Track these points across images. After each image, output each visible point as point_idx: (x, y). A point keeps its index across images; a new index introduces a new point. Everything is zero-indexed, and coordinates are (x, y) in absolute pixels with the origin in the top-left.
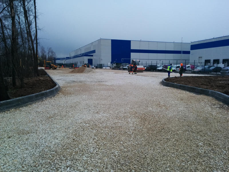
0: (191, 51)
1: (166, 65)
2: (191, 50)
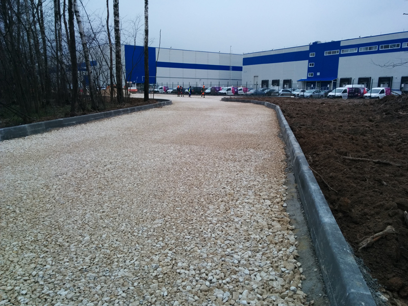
0: (244, 67)
1: (215, 86)
2: (243, 65)
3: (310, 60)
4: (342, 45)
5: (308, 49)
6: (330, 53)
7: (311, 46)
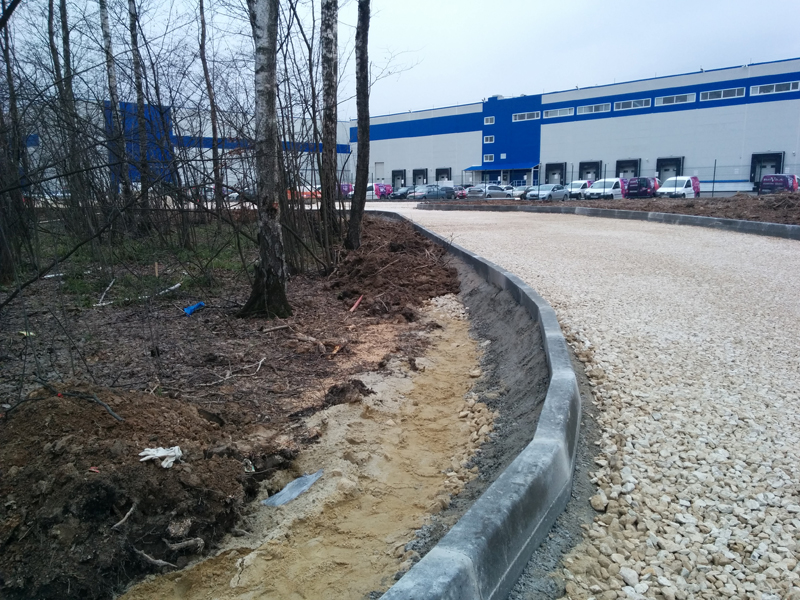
3: (487, 131)
4: (544, 101)
5: (480, 109)
6: (522, 117)
7: (485, 105)
